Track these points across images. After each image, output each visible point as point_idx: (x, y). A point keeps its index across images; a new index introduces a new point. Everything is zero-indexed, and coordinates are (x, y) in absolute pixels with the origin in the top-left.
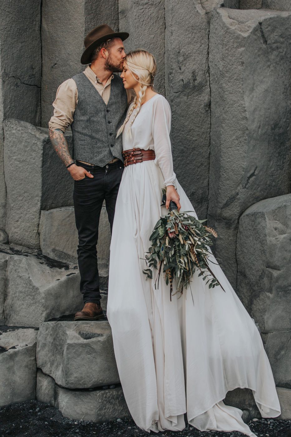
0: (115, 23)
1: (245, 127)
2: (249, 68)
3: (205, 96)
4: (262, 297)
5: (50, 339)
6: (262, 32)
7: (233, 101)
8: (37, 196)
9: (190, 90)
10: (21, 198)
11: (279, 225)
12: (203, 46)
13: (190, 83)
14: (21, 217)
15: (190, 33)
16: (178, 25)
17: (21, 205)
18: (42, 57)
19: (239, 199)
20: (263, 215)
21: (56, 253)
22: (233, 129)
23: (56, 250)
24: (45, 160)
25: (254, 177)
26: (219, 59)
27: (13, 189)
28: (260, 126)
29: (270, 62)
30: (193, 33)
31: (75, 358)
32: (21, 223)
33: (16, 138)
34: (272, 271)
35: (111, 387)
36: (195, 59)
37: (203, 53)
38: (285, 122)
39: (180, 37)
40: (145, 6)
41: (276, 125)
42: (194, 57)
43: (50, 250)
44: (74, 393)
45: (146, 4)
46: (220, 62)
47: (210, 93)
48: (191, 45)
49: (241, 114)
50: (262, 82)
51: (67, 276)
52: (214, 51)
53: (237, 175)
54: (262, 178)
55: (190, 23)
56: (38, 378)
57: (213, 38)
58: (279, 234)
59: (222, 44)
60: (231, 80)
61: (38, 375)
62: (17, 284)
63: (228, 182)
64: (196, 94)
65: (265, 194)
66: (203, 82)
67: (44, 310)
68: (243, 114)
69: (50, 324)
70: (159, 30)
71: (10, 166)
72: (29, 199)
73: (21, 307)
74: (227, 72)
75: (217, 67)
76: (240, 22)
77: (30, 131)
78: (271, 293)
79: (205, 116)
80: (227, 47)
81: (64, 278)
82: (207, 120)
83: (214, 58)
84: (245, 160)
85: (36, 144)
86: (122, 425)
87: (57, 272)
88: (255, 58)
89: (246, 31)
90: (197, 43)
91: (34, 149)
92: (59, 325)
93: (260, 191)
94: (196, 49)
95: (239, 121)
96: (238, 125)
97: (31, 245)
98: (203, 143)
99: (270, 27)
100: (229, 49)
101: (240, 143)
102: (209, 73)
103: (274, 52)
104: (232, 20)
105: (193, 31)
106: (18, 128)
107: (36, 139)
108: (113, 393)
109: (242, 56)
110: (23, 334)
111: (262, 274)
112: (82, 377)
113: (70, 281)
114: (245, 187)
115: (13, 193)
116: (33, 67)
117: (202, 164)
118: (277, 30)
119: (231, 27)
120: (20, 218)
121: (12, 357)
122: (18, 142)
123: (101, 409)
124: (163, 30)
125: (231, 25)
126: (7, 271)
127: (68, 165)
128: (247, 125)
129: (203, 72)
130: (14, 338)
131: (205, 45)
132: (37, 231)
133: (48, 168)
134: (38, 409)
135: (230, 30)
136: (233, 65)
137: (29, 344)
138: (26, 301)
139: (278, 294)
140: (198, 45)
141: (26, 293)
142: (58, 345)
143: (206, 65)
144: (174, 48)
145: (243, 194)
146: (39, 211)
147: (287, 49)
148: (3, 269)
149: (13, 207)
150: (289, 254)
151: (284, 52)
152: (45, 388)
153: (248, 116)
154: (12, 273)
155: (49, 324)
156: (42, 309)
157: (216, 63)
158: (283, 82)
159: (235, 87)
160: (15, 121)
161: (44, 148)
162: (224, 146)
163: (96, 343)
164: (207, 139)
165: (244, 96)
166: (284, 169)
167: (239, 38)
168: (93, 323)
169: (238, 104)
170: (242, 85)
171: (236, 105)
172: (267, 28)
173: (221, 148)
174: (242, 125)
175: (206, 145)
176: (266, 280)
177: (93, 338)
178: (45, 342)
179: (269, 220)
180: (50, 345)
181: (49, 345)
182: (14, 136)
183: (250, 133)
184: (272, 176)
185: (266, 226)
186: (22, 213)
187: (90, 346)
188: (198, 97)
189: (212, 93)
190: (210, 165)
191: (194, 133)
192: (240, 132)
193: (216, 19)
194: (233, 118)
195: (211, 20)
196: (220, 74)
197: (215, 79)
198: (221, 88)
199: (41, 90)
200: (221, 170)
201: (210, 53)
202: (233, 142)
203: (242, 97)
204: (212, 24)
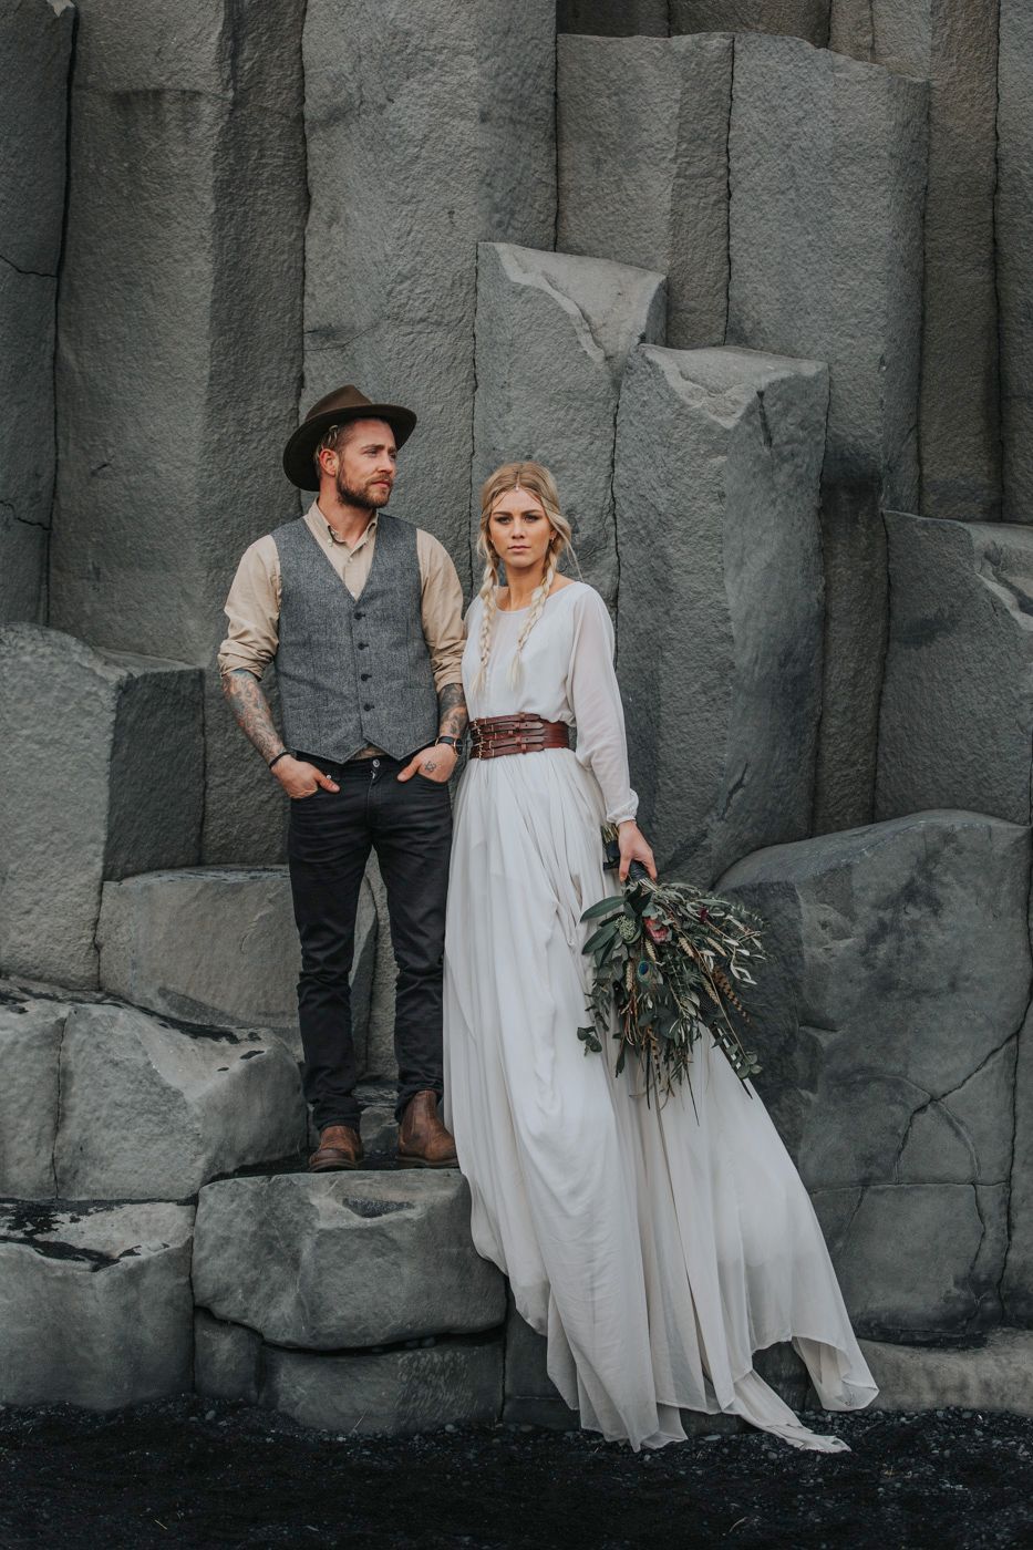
0: (292, 361)
1: (728, 660)
2: (735, 508)
3: (603, 575)
4: (787, 1102)
5: (245, 1225)
7: (695, 592)
8: (92, 841)
10: (41, 848)
11: (833, 916)
12: (598, 443)
14: (40, 900)
15: (562, 409)
16: (527, 385)
17: (40, 867)
18: (56, 443)
19: (708, 849)
20: (788, 891)
21: (171, 1000)
22: (695, 665)
23: (169, 992)
24: (118, 739)
25: (741, 791)
26: (654, 484)
27: (19, 821)
28: (757, 658)
29: (777, 490)
30: (570, 407)
31: (340, 1268)
32: (39, 918)
33: (31, 678)
34: (816, 1035)
35: (427, 1342)
36: (575, 476)
37: (599, 461)
38: (807, 646)
39: (533, 418)
40: (419, 327)
41: (787, 657)
42: (571, 471)
43: (152, 990)
44: (330, 1360)
45: (422, 320)
46: (659, 490)
47: (617, 568)
48: (565, 440)
49: (716, 627)
50: (759, 543)
51: (243, 1057)
52: (635, 460)
53: (703, 786)
54: (756, 793)
55: (561, 381)
56: (198, 1332)
57: (632, 424)
58: (834, 938)
59: (666, 444)
60: (690, 539)
61: (199, 1326)
62: (103, 1083)
63: (678, 804)
65: (761, 835)
66: (597, 539)
67: (201, 1149)
68: (723, 628)
69: (244, 1183)
70: (456, 393)
71: (11, 756)
72: (68, 850)
73: (118, 1146)
74: (677, 517)
75: (644, 503)
76: (713, 391)
77: (76, 657)
78: (813, 1091)
80: (679, 454)
81: (237, 1066)
83: (635, 477)
84: (726, 746)
85: (96, 694)
86: (458, 1439)
87: (213, 1048)
88: (746, 482)
89: (727, 415)
90: (580, 434)
91: (88, 709)
92: (283, 1184)
93: (751, 828)
94: (579, 449)
95: (712, 646)
96: (706, 655)
97: (73, 979)
99: (779, 403)
100: (687, 458)
101: (711, 703)
102: (615, 518)
103: (786, 465)
104: (690, 384)
105: (570, 402)
106: (41, 651)
107: (96, 682)
108: (432, 1358)
109: (719, 478)
110: (144, 1216)
111: (786, 1041)
112: (358, 1318)
113: (256, 1071)
114: (722, 819)
115: (18, 832)
116: (39, 472)
118: (794, 409)
119: (690, 402)
120: (36, 903)
121: (134, 1276)
122: (39, 688)
123: (405, 1401)
124: (469, 393)
125: (691, 396)
126: (65, 1049)
127: (271, 759)
128: (731, 657)
129: (599, 511)
130: (122, 1228)
131: (604, 442)
132: (90, 940)
133: (124, 761)
134: (210, 1415)
135: (689, 409)
136: (694, 499)
137: (171, 1241)
138: (136, 1130)
139: (830, 1093)
140: (585, 441)
141: (138, 1106)
142: (276, 1238)
143: (606, 493)
144: (515, 446)
145: (719, 835)
146: (97, 882)
147: (811, 456)
148: (52, 1043)
149: (14, 873)
150: (859, 990)
151: (805, 465)
152: (225, 1357)
153: (734, 633)
154: (83, 1054)
155: (239, 1184)
156: (194, 1147)
157: (641, 492)
158: (802, 544)
159: (700, 557)
160: (30, 629)
161: (118, 705)
162: (667, 708)
163: (400, 1225)
165: (725, 582)
166: (800, 771)
167: (714, 432)
168: (377, 1174)
169: (709, 602)
170: (721, 552)
171: (701, 602)
172: (774, 405)
173: (661, 714)
174: (718, 655)
176: (798, 1057)
177: (386, 1213)
178: (226, 1234)
179: (807, 902)
180: (247, 1240)
181: (241, 1241)
182: (27, 673)
183: (738, 676)
184: (778, 787)
185: (800, 917)
186: (42, 890)
187: (384, 1235)
189: (622, 569)
192: (713, 675)
193: (642, 377)
194: (695, 636)
195: (625, 377)
196: (656, 522)
197: (638, 532)
198: (658, 557)
199: (49, 536)
200: (660, 772)
201: (620, 464)
202: (693, 700)
203: (720, 582)
204: (628, 388)
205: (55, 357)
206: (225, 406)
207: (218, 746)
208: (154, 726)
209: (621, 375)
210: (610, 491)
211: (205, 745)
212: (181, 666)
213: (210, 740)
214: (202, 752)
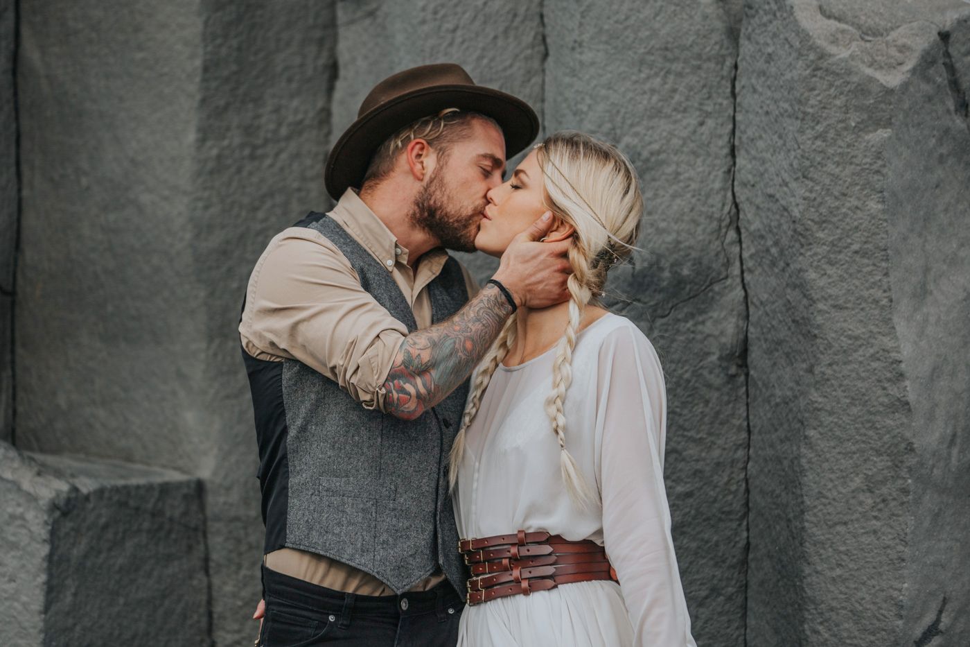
0: (321, 42)
1: (904, 439)
2: (909, 208)
3: (725, 318)
6: (951, 68)
7: (850, 337)
9: (660, 297)
12: (710, 123)
13: (661, 269)
15: (656, 75)
16: (606, 43)
18: (19, 174)
22: (854, 448)
24: (55, 582)
25: (937, 639)
26: (786, 176)
28: (954, 435)
30: (668, 72)
36: (678, 174)
37: (713, 149)
39: (615, 91)
42: (674, 167)
46: (793, 185)
47: (743, 307)
48: (662, 122)
49: (884, 389)
50: (954, 262)
52: (761, 144)
53: (873, 634)
54: (965, 642)
55: (655, 34)
57: (755, 91)
59: (801, 115)
60: (841, 256)
64: (686, 310)
66: (714, 266)
68: (894, 391)
70: (517, 64)
74: (822, 223)
75: (775, 207)
76: (869, 33)
79: (726, 398)
80: (820, 128)
82: (733, 415)
83: (762, 169)
84: (906, 572)
85: (22, 517)
88: (928, 169)
89: (891, 67)
90: (685, 110)
91: (12, 539)
94: (685, 134)
95: (879, 418)
96: (871, 433)
98: (717, 505)
100: (831, 134)
101: (881, 506)
102: (738, 231)
104: (834, 24)
105: (668, 65)
107: (22, 501)
109: (880, 162)
117: (715, 591)
119: (833, 49)
124: (536, 64)
125: (835, 42)
128: (908, 434)
129: (715, 224)
131: (720, 121)
133: (68, 614)
135: (831, 60)
136: (844, 195)
140: (692, 120)
143: (725, 197)
153: (911, 397)
157: (770, 191)
159: (857, 283)
161: (53, 533)
162: (815, 515)
164: (734, 488)
165: (896, 319)
167: (870, 93)
169: (872, 351)
170: (886, 274)
171: (861, 352)
173: (806, 524)
174: (889, 432)
175: (729, 513)
183: (922, 464)
188: (695, 325)
189: (752, 310)
190: (750, 593)
191: (681, 465)
192: (882, 462)
193: (765, 19)
194: (852, 404)
195: (744, 22)
196: (790, 233)
197: (768, 250)
198: (795, 287)
199: (13, 303)
200: (806, 615)
201: (743, 152)
202: (852, 501)
203: (887, 321)
204: (749, 38)
205: (16, 57)
206: (226, 107)
207: (228, 588)
208: (120, 561)
209: (740, 21)
210: (729, 194)
211: (210, 587)
212: (175, 476)
213: (216, 581)
214: (204, 598)
